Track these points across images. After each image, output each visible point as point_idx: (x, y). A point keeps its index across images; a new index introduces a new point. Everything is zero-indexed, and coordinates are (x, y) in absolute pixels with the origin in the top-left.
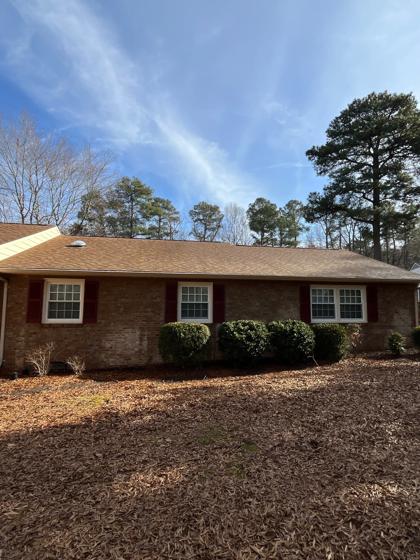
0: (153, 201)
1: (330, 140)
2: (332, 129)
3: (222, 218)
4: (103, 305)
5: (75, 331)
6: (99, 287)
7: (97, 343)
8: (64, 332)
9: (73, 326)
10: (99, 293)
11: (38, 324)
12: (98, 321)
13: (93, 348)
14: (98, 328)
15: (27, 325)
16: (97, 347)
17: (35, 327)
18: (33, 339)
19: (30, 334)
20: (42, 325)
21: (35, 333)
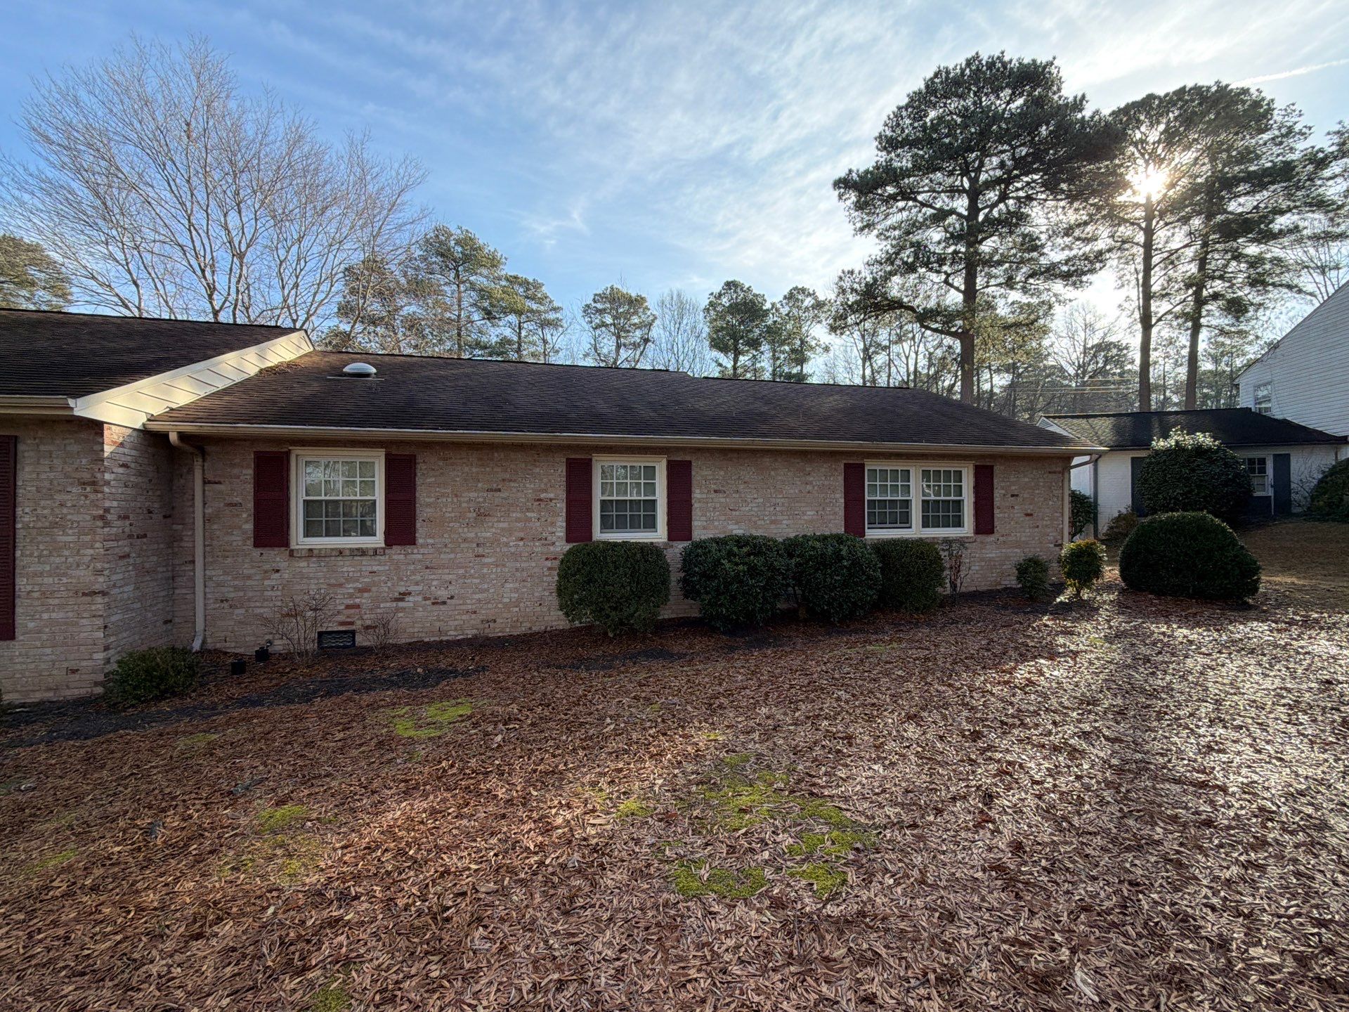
0: (504, 283)
1: (882, 157)
2: (889, 133)
3: (653, 321)
4: (429, 505)
5: (368, 564)
6: (418, 466)
7: (420, 588)
8: (343, 566)
9: (362, 552)
10: (419, 481)
11: (283, 549)
12: (420, 541)
13: (411, 598)
14: (420, 557)
15: (256, 553)
16: (420, 598)
17: (275, 557)
18: (274, 583)
19: (266, 572)
20: (292, 551)
21: (278, 571)
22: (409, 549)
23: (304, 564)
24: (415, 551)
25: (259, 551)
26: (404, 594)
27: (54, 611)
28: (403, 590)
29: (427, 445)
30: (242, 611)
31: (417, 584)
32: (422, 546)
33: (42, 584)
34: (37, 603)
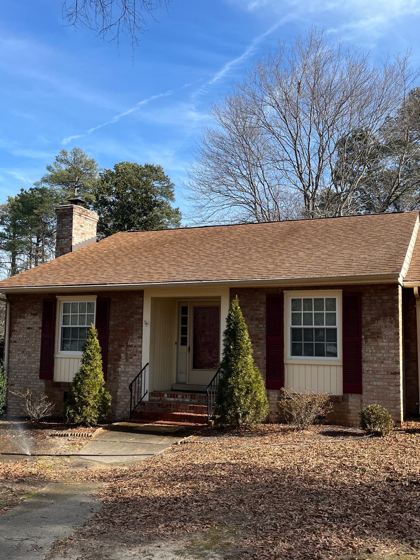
27: (378, 381)
33: (373, 367)
34: (371, 376)
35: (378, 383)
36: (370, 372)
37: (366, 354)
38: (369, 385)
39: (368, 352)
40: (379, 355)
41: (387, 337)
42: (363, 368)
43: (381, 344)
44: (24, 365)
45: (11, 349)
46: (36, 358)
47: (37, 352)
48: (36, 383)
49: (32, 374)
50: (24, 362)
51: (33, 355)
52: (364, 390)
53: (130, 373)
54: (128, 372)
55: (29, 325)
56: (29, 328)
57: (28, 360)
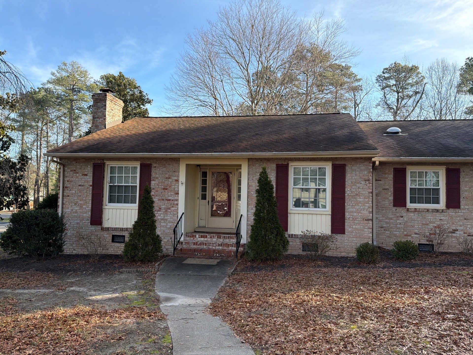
4: (466, 191)
5: (439, 216)
6: (461, 174)
7: (462, 228)
8: (428, 216)
9: (437, 211)
10: (461, 180)
11: (404, 208)
12: (462, 207)
13: (458, 232)
14: (462, 214)
15: (394, 209)
16: (462, 233)
17: (401, 211)
18: (401, 222)
19: (398, 217)
20: (408, 209)
21: (402, 217)
22: (457, 210)
23: (412, 214)
24: (460, 211)
25: (395, 208)
26: (455, 230)
27: (356, 225)
28: (454, 228)
29: (465, 164)
30: (389, 232)
31: (461, 226)
32: (463, 209)
33: (353, 216)
34: (351, 222)
35: (357, 227)
36: (351, 219)
37: (348, 207)
38: (350, 228)
39: (350, 205)
40: (357, 207)
41: (363, 195)
42: (346, 216)
43: (359, 200)
44: (76, 214)
45: (64, 202)
46: (87, 209)
47: (88, 205)
48: (88, 228)
49: (83, 222)
50: (76, 212)
51: (84, 207)
52: (346, 231)
53: (168, 220)
54: (166, 220)
55: (80, 183)
56: (80, 186)
57: (80, 211)
